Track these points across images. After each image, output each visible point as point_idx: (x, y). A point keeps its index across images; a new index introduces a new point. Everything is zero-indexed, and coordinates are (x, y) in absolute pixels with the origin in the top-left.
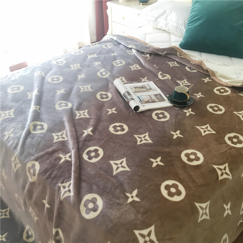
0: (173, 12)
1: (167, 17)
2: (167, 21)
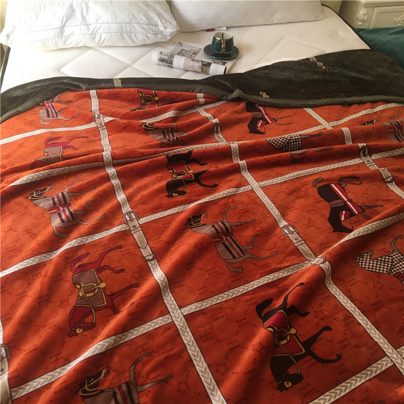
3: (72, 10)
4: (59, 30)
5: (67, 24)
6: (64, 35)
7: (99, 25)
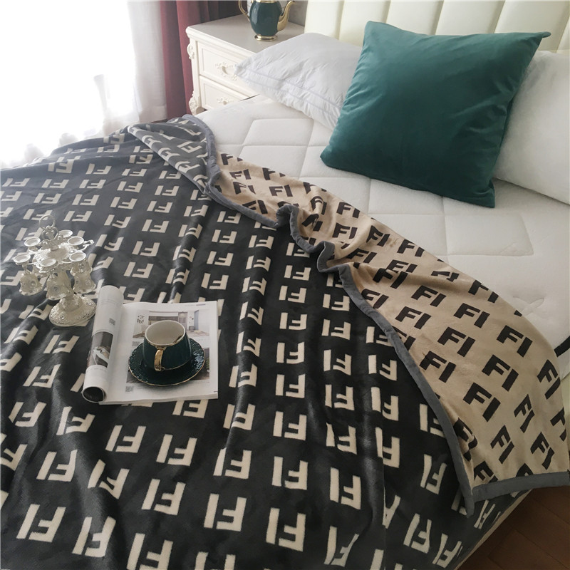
0: (318, 70)
1: (303, 80)
2: (304, 92)
3: (300, 68)
4: (278, 82)
5: (288, 80)
6: (282, 89)
7: (309, 93)
